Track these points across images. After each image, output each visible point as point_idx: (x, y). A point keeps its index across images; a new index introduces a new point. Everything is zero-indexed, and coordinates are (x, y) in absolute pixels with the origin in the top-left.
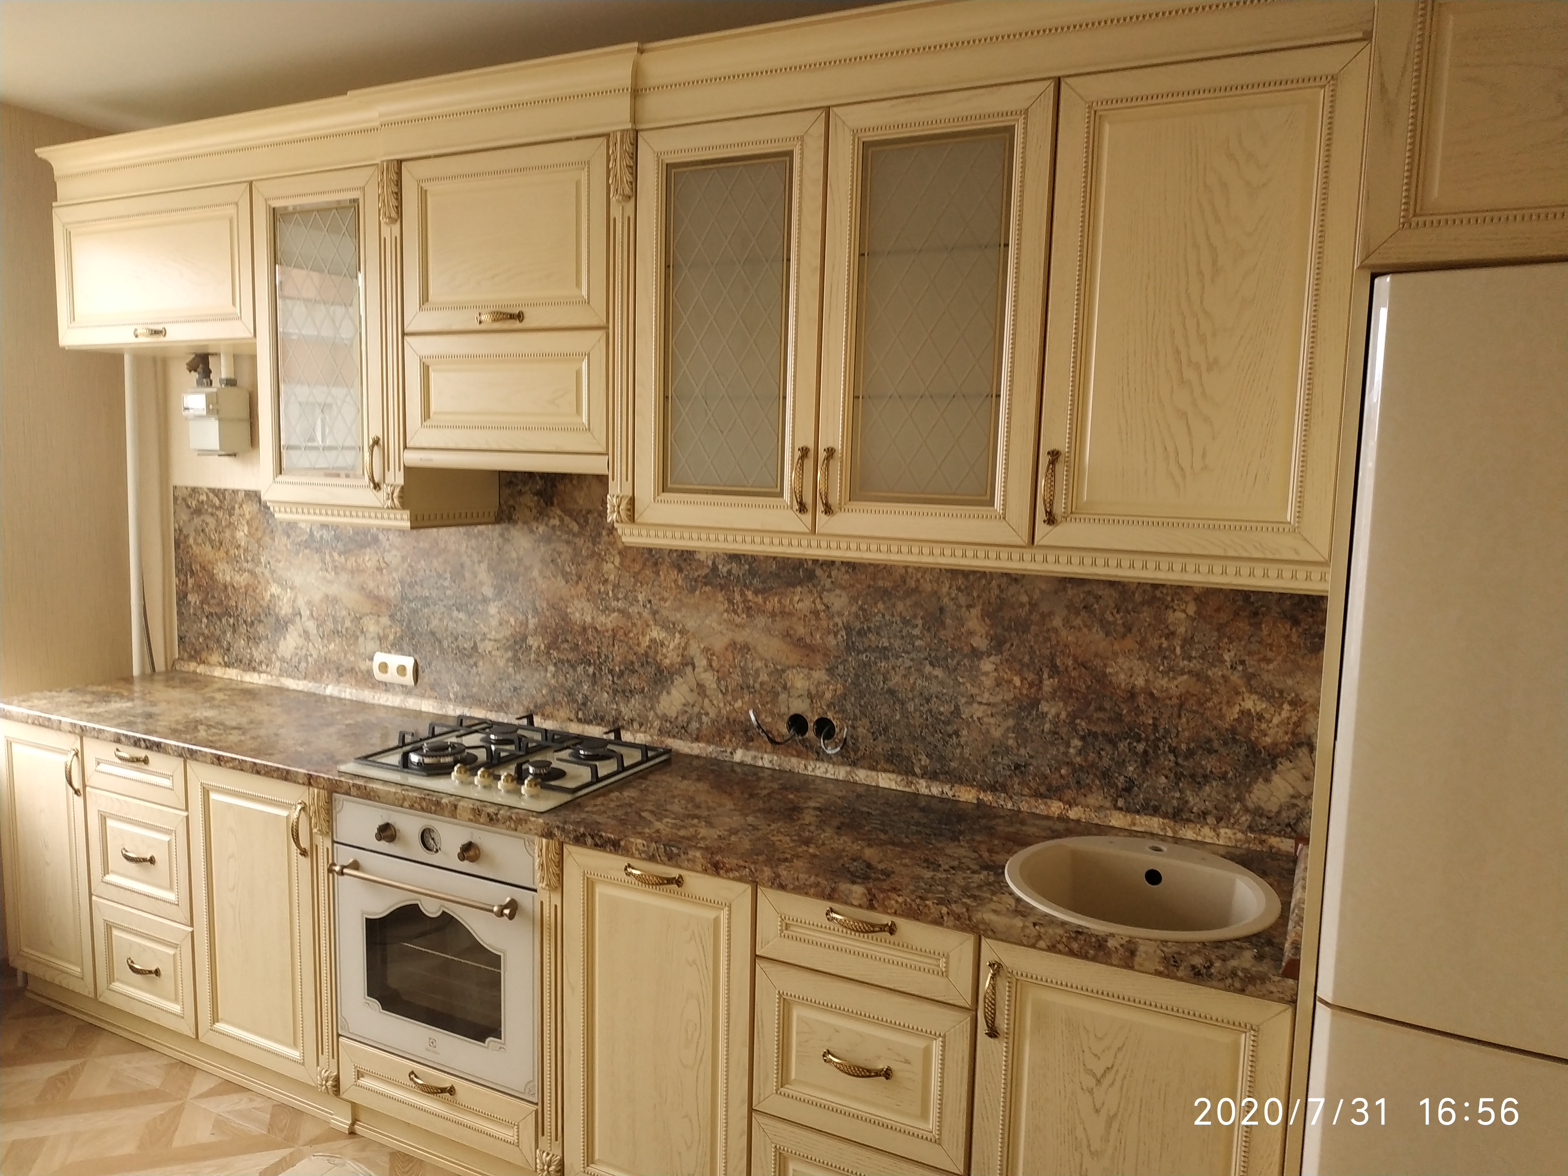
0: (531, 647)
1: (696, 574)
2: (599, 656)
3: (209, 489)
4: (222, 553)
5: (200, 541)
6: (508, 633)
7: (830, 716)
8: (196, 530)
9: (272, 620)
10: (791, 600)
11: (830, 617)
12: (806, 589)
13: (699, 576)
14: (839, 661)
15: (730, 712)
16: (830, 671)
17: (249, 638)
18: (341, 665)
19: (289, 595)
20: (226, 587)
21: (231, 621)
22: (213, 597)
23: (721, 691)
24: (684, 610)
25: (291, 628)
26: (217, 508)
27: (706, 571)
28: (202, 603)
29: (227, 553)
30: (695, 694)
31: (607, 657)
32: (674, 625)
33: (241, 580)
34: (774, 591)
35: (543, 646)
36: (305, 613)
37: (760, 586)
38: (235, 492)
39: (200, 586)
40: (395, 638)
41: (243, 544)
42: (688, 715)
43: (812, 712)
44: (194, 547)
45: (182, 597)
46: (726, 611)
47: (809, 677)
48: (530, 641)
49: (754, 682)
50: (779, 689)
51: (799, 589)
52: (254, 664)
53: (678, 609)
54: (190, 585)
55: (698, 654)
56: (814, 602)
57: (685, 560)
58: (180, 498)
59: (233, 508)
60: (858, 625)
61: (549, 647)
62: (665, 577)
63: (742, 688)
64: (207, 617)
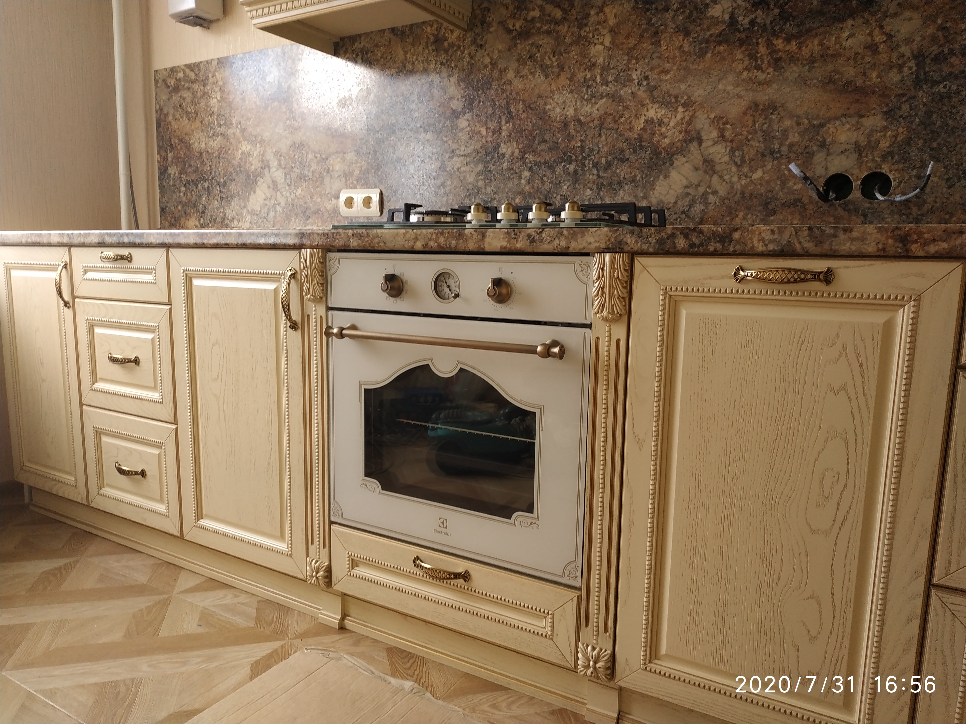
0: (503, 155)
1: (708, 33)
2: (583, 151)
3: (185, 65)
4: (198, 124)
5: (178, 116)
6: (478, 146)
7: (885, 169)
8: (175, 107)
9: (242, 177)
10: (837, 38)
11: (893, 48)
12: (859, 21)
13: (711, 35)
14: (904, 99)
15: (747, 185)
16: (889, 115)
17: (222, 198)
18: (307, 208)
19: (258, 150)
20: (201, 154)
21: (206, 185)
22: (190, 166)
23: (736, 163)
24: (690, 79)
25: (260, 181)
26: (193, 82)
27: (722, 27)
28: (180, 173)
29: (201, 122)
30: (700, 172)
31: (591, 150)
32: (676, 97)
33: (215, 144)
34: (814, 32)
35: (517, 151)
36: (274, 164)
37: (795, 30)
38: (208, 62)
39: (178, 158)
40: (360, 171)
41: (216, 109)
42: (691, 197)
43: (860, 168)
44: (173, 123)
45: (163, 172)
46: (746, 69)
47: (857, 127)
48: (503, 149)
49: (781, 145)
50: (815, 148)
51: (850, 22)
52: (227, 222)
53: (682, 80)
54: (170, 159)
55: (706, 126)
56: (870, 34)
57: (694, 21)
58: (160, 81)
59: (207, 78)
60: (935, 50)
61: (523, 152)
62: (667, 45)
63: (763, 155)
64: (185, 186)
